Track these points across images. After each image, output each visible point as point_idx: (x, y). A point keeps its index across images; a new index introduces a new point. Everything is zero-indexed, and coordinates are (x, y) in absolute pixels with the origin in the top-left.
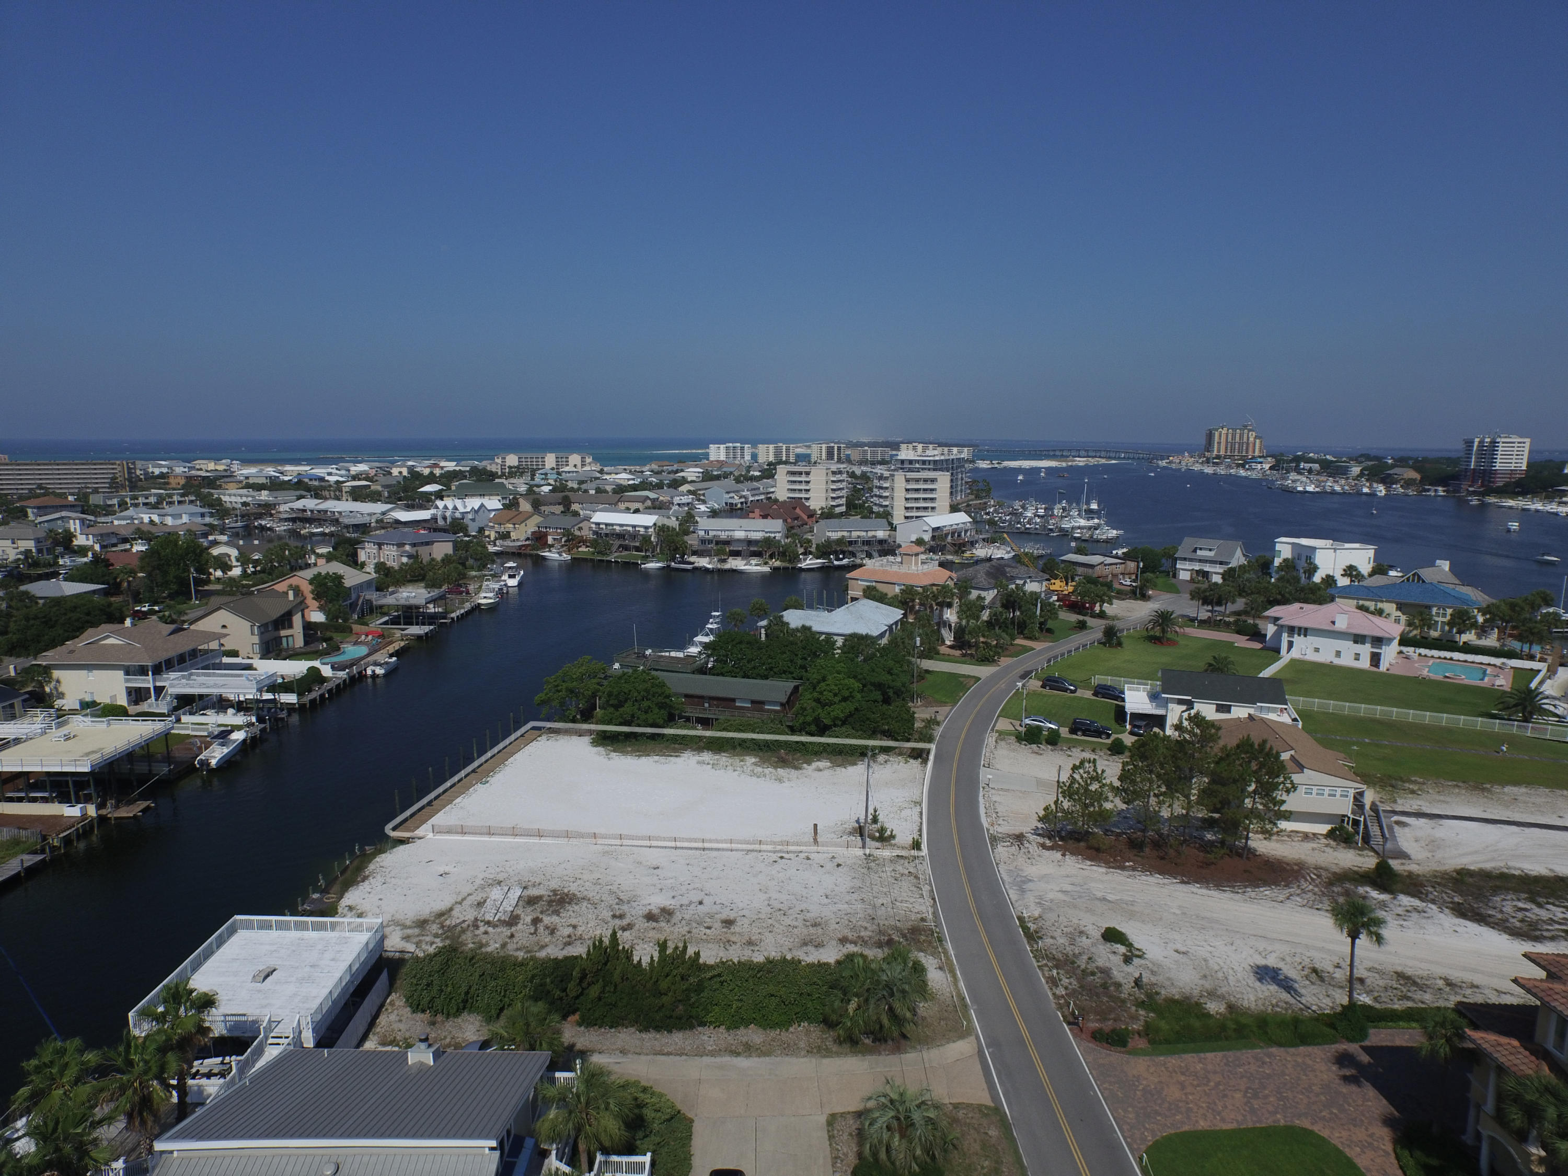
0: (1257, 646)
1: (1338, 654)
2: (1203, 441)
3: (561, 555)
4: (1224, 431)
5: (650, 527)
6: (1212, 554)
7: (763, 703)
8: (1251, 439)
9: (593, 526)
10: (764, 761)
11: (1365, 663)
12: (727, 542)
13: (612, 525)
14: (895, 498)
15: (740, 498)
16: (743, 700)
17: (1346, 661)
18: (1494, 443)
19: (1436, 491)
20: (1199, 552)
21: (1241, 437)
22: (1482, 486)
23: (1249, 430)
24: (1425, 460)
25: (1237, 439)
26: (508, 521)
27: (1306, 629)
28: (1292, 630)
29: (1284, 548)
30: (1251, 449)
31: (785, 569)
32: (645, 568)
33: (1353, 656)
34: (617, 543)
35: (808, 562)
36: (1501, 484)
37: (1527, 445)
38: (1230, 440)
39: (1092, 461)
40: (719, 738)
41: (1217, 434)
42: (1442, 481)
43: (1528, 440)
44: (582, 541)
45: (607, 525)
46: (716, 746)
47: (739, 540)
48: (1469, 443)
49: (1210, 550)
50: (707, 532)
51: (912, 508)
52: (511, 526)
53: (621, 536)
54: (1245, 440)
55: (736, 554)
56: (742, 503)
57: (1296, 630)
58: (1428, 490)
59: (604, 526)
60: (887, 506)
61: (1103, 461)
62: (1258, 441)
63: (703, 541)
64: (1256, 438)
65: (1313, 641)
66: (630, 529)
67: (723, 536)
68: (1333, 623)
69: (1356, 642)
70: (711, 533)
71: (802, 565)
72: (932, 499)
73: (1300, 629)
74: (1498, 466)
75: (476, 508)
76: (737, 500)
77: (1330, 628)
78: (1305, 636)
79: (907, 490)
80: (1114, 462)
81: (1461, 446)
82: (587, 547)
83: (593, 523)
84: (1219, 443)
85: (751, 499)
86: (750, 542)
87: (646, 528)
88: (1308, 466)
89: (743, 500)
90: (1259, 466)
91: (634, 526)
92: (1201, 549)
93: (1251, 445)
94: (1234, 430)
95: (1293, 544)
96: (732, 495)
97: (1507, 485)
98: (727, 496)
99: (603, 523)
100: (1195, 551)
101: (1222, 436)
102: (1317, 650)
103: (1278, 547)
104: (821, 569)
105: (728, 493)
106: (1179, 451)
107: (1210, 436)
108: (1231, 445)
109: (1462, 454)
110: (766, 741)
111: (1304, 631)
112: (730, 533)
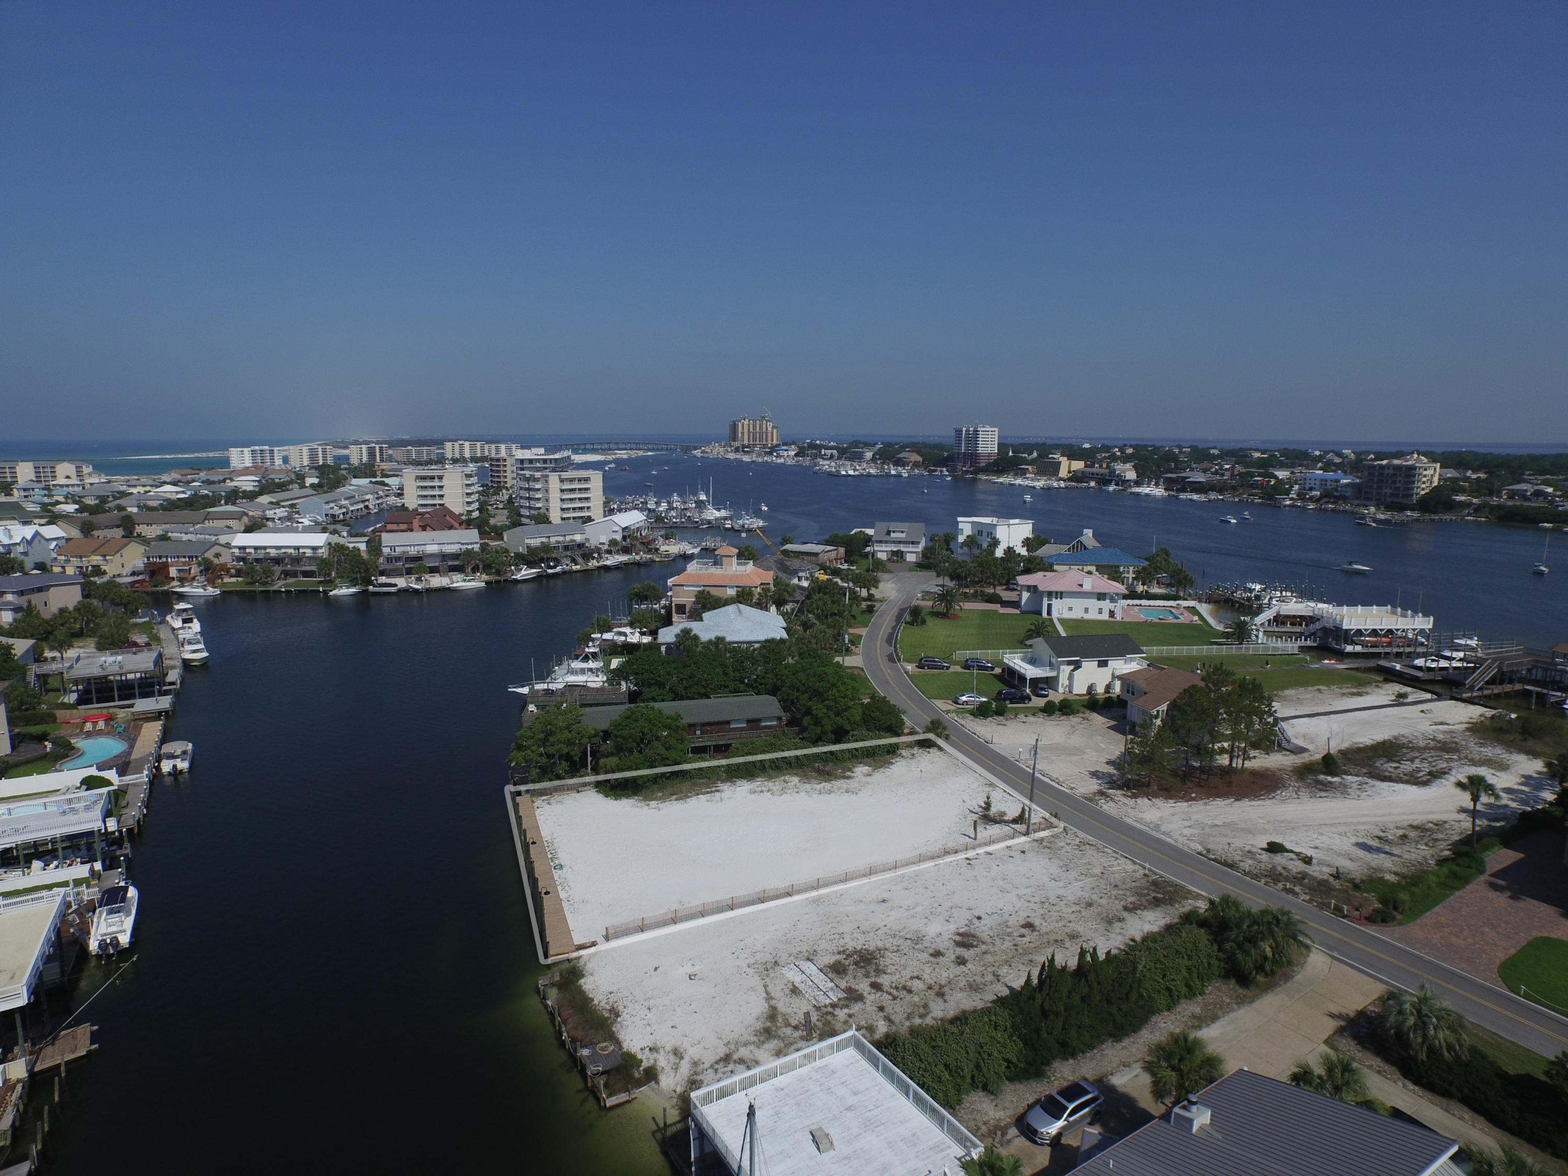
0: (1017, 612)
1: (1086, 610)
2: (727, 431)
3: (205, 590)
4: (746, 422)
5: (321, 547)
6: (903, 535)
7: (759, 720)
8: (770, 429)
9: (237, 551)
10: (805, 778)
11: (1105, 616)
12: (417, 559)
13: (265, 548)
14: (551, 500)
15: (340, 508)
16: (737, 721)
17: (1093, 615)
18: (976, 431)
19: (941, 471)
20: (892, 535)
21: (761, 426)
22: (971, 466)
23: (767, 421)
24: (925, 445)
25: (758, 430)
26: (94, 552)
27: (1062, 593)
28: (1050, 594)
29: (966, 526)
30: (769, 438)
31: (498, 582)
32: (335, 596)
33: (1097, 611)
34: (278, 569)
35: (523, 572)
36: (983, 464)
37: (996, 433)
38: (751, 430)
39: (634, 454)
40: (745, 764)
41: (740, 425)
42: (943, 462)
43: (996, 429)
44: (224, 568)
45: (256, 548)
46: (748, 772)
47: (432, 555)
48: (959, 432)
49: (902, 532)
50: (393, 548)
51: (568, 509)
52: (100, 558)
53: (277, 561)
54: (764, 430)
55: (433, 570)
56: (344, 514)
57: (1054, 595)
58: (935, 471)
59: (252, 551)
60: (539, 508)
61: (641, 453)
62: (775, 431)
63: (389, 559)
64: (773, 428)
65: (1067, 602)
66: (292, 551)
67: (413, 551)
68: (1081, 585)
69: (1099, 599)
70: (399, 550)
71: (518, 577)
72: (587, 499)
73: (1057, 593)
74: (980, 450)
75: (29, 538)
76: (337, 511)
77: (1079, 589)
78: (1061, 598)
79: (562, 491)
80: (650, 453)
81: (953, 433)
82: (232, 576)
83: (235, 547)
84: (743, 433)
85: (352, 508)
86: (444, 557)
87: (314, 548)
88: (829, 452)
89: (344, 510)
90: (785, 453)
91: (297, 548)
92: (894, 532)
93: (769, 435)
94: (755, 421)
95: (973, 523)
96: (332, 505)
97: (988, 465)
98: (327, 507)
99: (250, 547)
100: (889, 533)
101: (744, 427)
102: (1070, 609)
103: (961, 526)
104: (538, 578)
105: (327, 503)
106: (708, 442)
107: (734, 427)
108: (753, 435)
109: (953, 441)
110: (797, 757)
111: (1060, 595)
112: (421, 548)
